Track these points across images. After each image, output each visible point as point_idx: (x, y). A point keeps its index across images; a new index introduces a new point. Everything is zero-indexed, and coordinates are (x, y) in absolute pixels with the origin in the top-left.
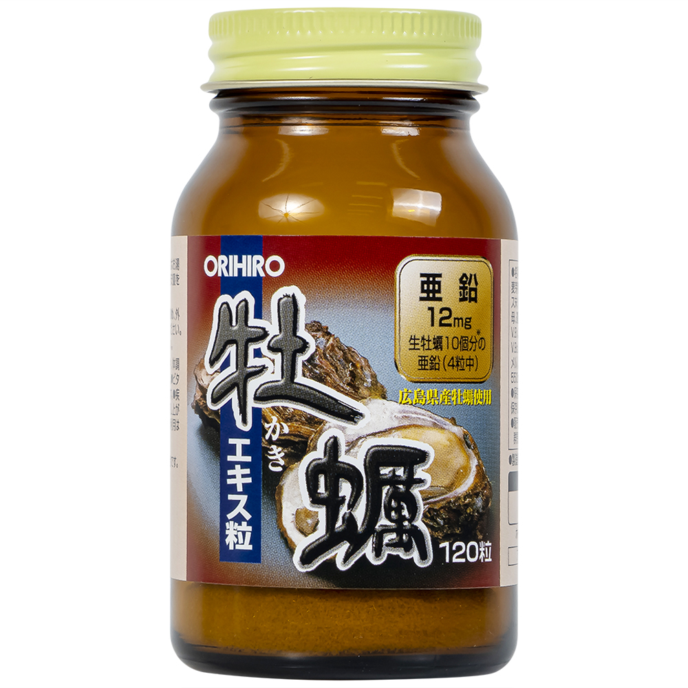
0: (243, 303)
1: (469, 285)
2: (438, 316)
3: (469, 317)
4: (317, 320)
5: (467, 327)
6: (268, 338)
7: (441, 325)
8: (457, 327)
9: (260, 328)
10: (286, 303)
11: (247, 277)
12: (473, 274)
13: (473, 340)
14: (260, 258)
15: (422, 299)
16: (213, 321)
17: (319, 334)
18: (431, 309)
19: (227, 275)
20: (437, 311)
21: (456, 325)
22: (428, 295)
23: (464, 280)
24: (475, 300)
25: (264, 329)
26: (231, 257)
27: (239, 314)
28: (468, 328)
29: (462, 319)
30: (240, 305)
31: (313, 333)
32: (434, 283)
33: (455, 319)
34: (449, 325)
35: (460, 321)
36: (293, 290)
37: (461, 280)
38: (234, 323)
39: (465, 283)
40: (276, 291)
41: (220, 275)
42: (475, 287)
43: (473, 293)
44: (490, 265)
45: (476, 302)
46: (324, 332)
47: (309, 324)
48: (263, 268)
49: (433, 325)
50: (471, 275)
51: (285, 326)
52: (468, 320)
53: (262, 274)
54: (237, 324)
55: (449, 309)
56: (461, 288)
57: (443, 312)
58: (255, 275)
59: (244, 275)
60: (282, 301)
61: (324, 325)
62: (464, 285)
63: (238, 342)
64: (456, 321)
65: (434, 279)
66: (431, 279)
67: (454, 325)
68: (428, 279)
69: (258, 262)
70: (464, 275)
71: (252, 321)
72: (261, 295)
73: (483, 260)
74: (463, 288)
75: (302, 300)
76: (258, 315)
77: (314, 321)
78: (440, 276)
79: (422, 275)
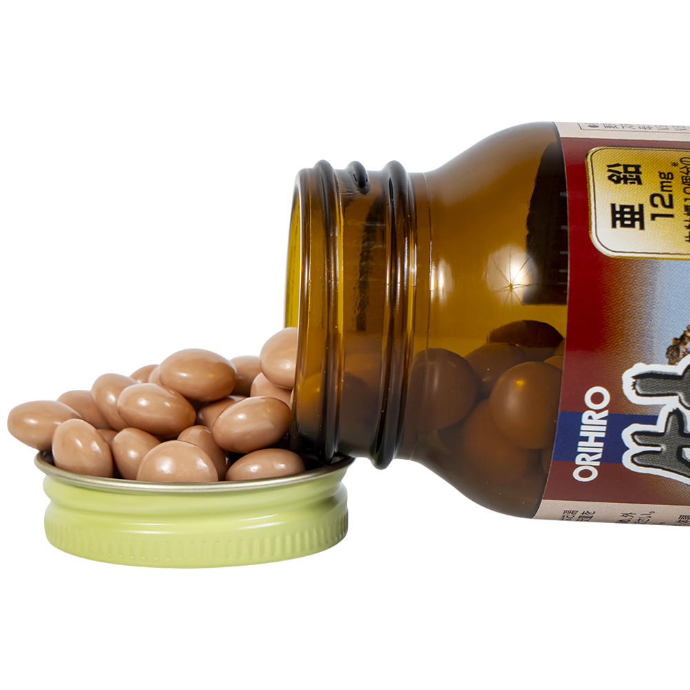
0: (636, 437)
1: (620, 173)
2: (661, 210)
3: (658, 174)
4: (666, 351)
5: (670, 177)
6: (682, 409)
7: (671, 206)
8: (671, 189)
9: (668, 419)
10: (642, 387)
11: (607, 432)
12: (607, 168)
13: (685, 170)
14: (586, 415)
15: (642, 227)
16: (651, 473)
17: (682, 349)
18: (653, 217)
19: (600, 454)
20: (656, 211)
21: (668, 189)
22: (637, 220)
23: (615, 178)
24: (637, 167)
25: (670, 414)
26: (579, 450)
27: (648, 442)
28: (672, 176)
29: (662, 183)
30: (638, 440)
31: (681, 356)
32: (622, 212)
33: (663, 190)
34: (671, 197)
35: (664, 184)
36: (627, 378)
37: (617, 182)
38: (658, 449)
39: (618, 177)
40: (626, 399)
41: (598, 464)
42: (622, 167)
43: (630, 169)
44: (594, 149)
45: (639, 166)
46: (680, 344)
47: (670, 361)
48: (598, 411)
49: (672, 216)
50: (609, 171)
51: (670, 388)
52: (663, 176)
53: (605, 413)
54: (659, 446)
55: (652, 197)
56: (626, 183)
57: (656, 203)
58: (605, 422)
59: (603, 435)
60: (640, 392)
61: (671, 343)
62: (622, 179)
63: (680, 444)
64: (665, 188)
65: (618, 212)
66: (618, 216)
67: (671, 191)
68: (618, 219)
69: (590, 418)
70: (610, 178)
71: (659, 427)
72: (630, 415)
73: (589, 156)
74: (626, 180)
75: (640, 368)
76: (653, 420)
77: (667, 354)
78: (613, 206)
79: (614, 226)
